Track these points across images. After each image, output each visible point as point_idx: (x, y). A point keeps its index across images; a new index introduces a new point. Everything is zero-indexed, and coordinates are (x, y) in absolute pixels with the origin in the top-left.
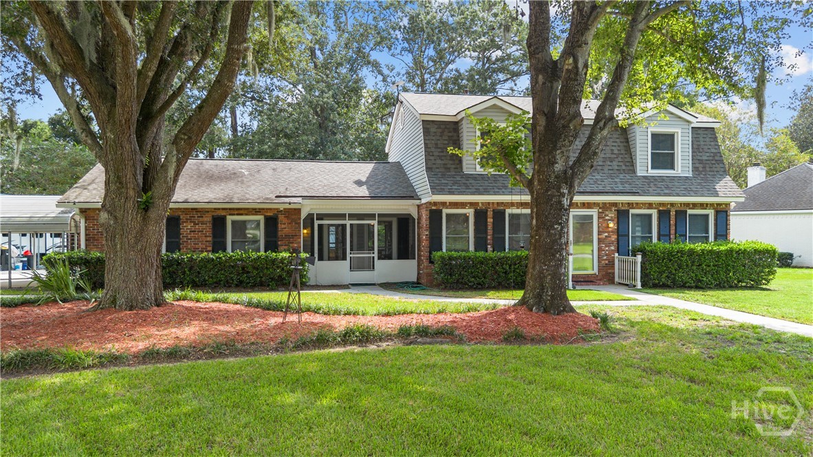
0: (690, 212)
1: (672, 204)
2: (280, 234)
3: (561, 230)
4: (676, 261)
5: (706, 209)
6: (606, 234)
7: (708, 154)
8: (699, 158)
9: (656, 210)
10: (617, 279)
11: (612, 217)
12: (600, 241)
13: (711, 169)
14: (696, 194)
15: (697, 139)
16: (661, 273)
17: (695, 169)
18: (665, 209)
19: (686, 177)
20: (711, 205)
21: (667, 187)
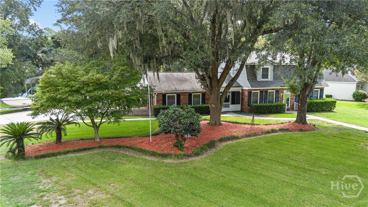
2: (206, 98)
6: (293, 97)
10: (295, 109)
12: (291, 99)
20: (320, 88)
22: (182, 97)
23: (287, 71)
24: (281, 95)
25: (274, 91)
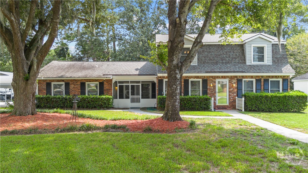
0: (270, 79)
1: (262, 77)
2: (104, 89)
3: (176, 87)
4: (259, 100)
5: (278, 78)
6: (232, 89)
7: (280, 55)
8: (276, 57)
9: (255, 79)
10: (237, 108)
11: (235, 82)
12: (229, 92)
13: (281, 61)
14: (272, 72)
15: (276, 49)
16: (252, 105)
17: (273, 61)
18: (259, 78)
19: (269, 65)
20: (281, 77)
21: (259, 69)
22: (72, 86)
23: (224, 52)
24: (212, 85)
25: (201, 80)
